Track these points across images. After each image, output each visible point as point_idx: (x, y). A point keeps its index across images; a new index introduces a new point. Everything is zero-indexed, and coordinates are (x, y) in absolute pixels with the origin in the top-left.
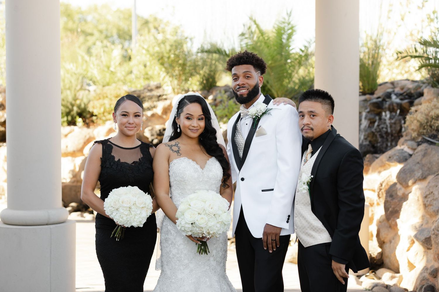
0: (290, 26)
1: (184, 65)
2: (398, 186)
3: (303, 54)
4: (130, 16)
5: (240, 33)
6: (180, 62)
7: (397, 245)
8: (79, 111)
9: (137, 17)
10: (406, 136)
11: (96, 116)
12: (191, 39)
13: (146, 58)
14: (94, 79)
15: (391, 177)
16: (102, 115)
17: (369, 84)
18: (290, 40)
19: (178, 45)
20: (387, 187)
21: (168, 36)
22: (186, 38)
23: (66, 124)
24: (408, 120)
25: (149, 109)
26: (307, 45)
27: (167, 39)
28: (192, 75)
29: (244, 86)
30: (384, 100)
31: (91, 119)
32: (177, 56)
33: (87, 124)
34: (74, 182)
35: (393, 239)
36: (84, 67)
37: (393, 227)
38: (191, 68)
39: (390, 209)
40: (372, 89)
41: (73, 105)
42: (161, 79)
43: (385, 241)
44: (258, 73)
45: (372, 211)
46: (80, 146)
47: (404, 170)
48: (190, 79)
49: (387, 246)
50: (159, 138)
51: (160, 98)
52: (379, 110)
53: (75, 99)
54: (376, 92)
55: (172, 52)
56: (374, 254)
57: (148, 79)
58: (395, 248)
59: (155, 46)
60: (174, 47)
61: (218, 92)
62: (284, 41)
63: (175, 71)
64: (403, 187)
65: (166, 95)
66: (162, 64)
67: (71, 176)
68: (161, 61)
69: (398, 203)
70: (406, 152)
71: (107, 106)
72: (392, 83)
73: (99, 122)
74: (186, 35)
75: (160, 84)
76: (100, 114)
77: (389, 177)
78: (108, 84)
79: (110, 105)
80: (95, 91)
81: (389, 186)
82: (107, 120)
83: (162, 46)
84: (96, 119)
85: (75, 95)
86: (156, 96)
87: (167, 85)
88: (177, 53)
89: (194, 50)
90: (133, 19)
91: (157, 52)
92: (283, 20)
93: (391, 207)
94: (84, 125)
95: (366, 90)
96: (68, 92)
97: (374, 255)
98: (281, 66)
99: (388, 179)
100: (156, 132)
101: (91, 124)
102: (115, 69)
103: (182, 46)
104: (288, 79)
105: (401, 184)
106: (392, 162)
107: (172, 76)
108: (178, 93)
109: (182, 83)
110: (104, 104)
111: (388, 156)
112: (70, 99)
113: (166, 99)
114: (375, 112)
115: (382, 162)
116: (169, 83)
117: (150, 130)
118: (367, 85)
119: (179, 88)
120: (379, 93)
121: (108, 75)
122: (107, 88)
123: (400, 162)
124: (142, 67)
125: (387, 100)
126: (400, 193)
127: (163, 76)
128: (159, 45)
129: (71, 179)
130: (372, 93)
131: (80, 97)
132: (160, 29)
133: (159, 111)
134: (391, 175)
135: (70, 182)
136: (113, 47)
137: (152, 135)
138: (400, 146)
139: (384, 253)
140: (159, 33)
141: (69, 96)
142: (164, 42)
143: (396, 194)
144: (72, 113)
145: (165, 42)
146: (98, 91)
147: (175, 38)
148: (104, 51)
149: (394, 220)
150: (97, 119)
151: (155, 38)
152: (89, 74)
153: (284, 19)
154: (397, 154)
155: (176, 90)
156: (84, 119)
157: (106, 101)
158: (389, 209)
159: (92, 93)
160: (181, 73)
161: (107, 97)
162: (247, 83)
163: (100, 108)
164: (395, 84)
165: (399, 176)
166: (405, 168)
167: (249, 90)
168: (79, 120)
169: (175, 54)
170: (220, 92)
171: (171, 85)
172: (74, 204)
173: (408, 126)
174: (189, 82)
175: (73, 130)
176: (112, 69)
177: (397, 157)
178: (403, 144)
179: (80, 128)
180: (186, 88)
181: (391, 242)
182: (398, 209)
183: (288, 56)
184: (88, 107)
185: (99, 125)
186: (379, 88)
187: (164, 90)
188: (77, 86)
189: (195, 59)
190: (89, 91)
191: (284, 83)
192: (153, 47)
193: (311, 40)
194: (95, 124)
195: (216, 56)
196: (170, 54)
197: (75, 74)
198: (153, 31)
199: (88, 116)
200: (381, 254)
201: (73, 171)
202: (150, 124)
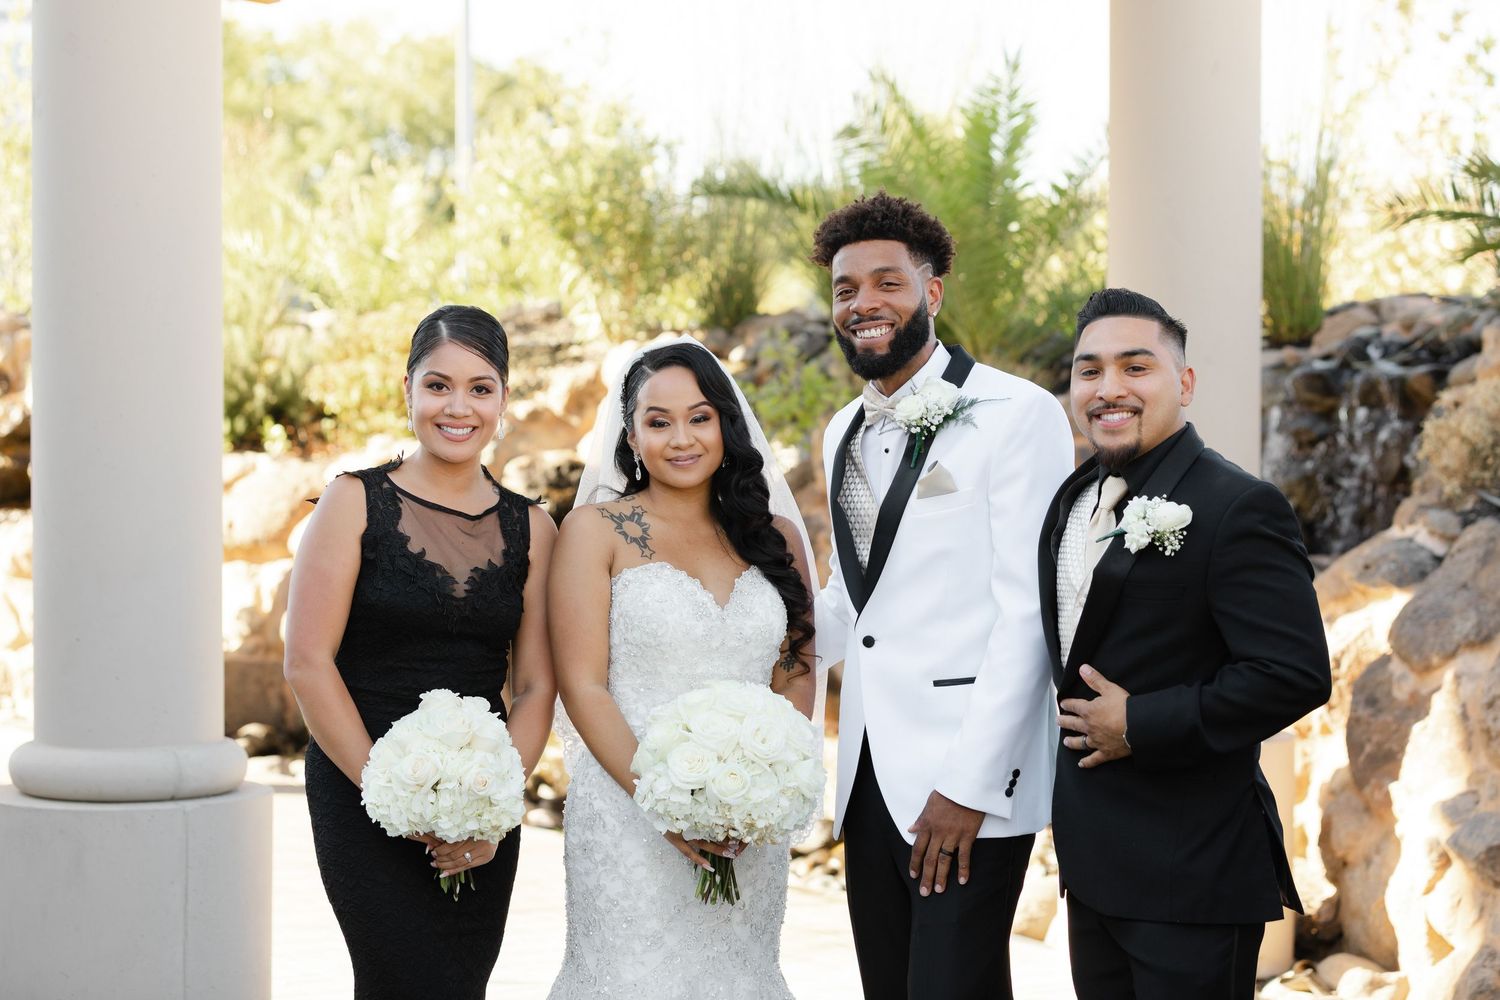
0: (1017, 105)
1: (644, 238)
2: (1396, 667)
3: (1064, 204)
4: (448, 63)
5: (840, 126)
6: (633, 227)
7: (1391, 871)
8: (274, 400)
9: (476, 66)
10: (1424, 490)
11: (332, 416)
12: (669, 147)
13: (512, 214)
14: (327, 287)
15: (1372, 635)
16: (353, 414)
17: (1292, 310)
18: (1019, 153)
19: (623, 170)
20: (1357, 672)
21: (590, 138)
22: (652, 145)
23: (227, 445)
24: (1428, 436)
25: (520, 394)
26: (1076, 170)
27: (586, 147)
28: (671, 274)
29: (878, 314)
30: (1345, 365)
31: (316, 427)
32: (621, 207)
33: (302, 448)
34: (254, 651)
35: (1378, 851)
36: (293, 244)
37: (1378, 810)
38: (669, 250)
39: (1368, 748)
40: (1303, 328)
41: (251, 380)
42: (563, 287)
43: (1350, 858)
44: (923, 271)
45: (1305, 754)
46: (278, 523)
47: (1415, 611)
48: (666, 288)
49: (1355, 877)
50: (557, 496)
51: (560, 355)
52: (1329, 402)
53: (259, 360)
54: (1318, 338)
55: (604, 191)
56: (1312, 904)
57: (517, 286)
58: (1385, 884)
59: (542, 171)
60: (609, 177)
61: (765, 334)
62: (997, 156)
63: (611, 261)
64: (1413, 669)
65: (580, 344)
66: (568, 235)
67: (245, 630)
68: (561, 225)
69: (1394, 727)
70: (1422, 548)
71: (374, 383)
72: (1375, 307)
73: (345, 438)
74: (649, 132)
75: (559, 306)
76: (346, 409)
77: (1363, 633)
78: (376, 306)
79: (384, 378)
80: (329, 329)
81: (1363, 668)
82: (371, 432)
83: (568, 171)
84: (332, 430)
85: (260, 344)
86: (544, 347)
87: (586, 311)
88: (619, 194)
89: (681, 187)
90: (461, 73)
91: (550, 193)
92: (991, 84)
93: (1369, 740)
94: (290, 450)
95: (1284, 330)
96: (237, 333)
97: (1309, 907)
98: (986, 244)
99: (1360, 643)
100: (545, 474)
101: (316, 445)
102: (400, 251)
103: (637, 174)
104: (1014, 292)
105: (1405, 659)
106: (1375, 585)
107: (602, 278)
108: (623, 338)
109: (635, 302)
110: (361, 377)
111: (1361, 563)
112: (243, 358)
113: (578, 359)
114: (1317, 409)
115: (1340, 582)
116: (592, 303)
117: (522, 468)
118: (1285, 312)
119: (628, 322)
120: (1330, 339)
121: (375, 273)
122: (372, 318)
123: (1401, 582)
124: (493, 245)
125: (1357, 365)
126: (1401, 693)
127: (571, 280)
128: (557, 168)
129: (246, 638)
130: (1304, 342)
131: (278, 351)
132: (558, 111)
133: (554, 400)
134: (1370, 630)
135: (240, 650)
136: (391, 173)
137: (532, 486)
138: (1403, 528)
139: (1343, 901)
140: (555, 126)
141: (240, 344)
142: (573, 158)
143: (1389, 694)
144: (249, 407)
145: (580, 157)
146: (342, 331)
147: (612, 144)
148: (362, 188)
149: (1382, 787)
150: (337, 427)
151: (544, 144)
152: (310, 271)
153: (997, 80)
154: (1393, 556)
155: (615, 328)
156: (291, 428)
157: (371, 367)
158: (1362, 747)
159: (320, 337)
160: (634, 266)
161: (372, 350)
162: (887, 305)
163: (348, 390)
164: (1384, 311)
165: (1397, 633)
166: (1419, 603)
167: (895, 328)
168: (274, 433)
169: (612, 201)
170: (773, 335)
171: (599, 310)
172: (254, 729)
173: (1428, 458)
174: (662, 300)
175: (253, 468)
176: (390, 252)
177: (1393, 566)
178: (1412, 521)
179: (276, 459)
180: (652, 322)
181: (1368, 862)
182: (1395, 747)
183: (1011, 208)
184: (304, 387)
185: (345, 449)
186: (1328, 323)
187: (571, 325)
188: (265, 310)
189: (683, 218)
190: (308, 328)
191: (998, 303)
192: (536, 178)
193: (1090, 154)
194: (329, 447)
195: (754, 207)
196: (596, 198)
197: (261, 269)
198: (534, 118)
199: (305, 417)
200: (1336, 905)
201: (252, 612)
202: (522, 446)
